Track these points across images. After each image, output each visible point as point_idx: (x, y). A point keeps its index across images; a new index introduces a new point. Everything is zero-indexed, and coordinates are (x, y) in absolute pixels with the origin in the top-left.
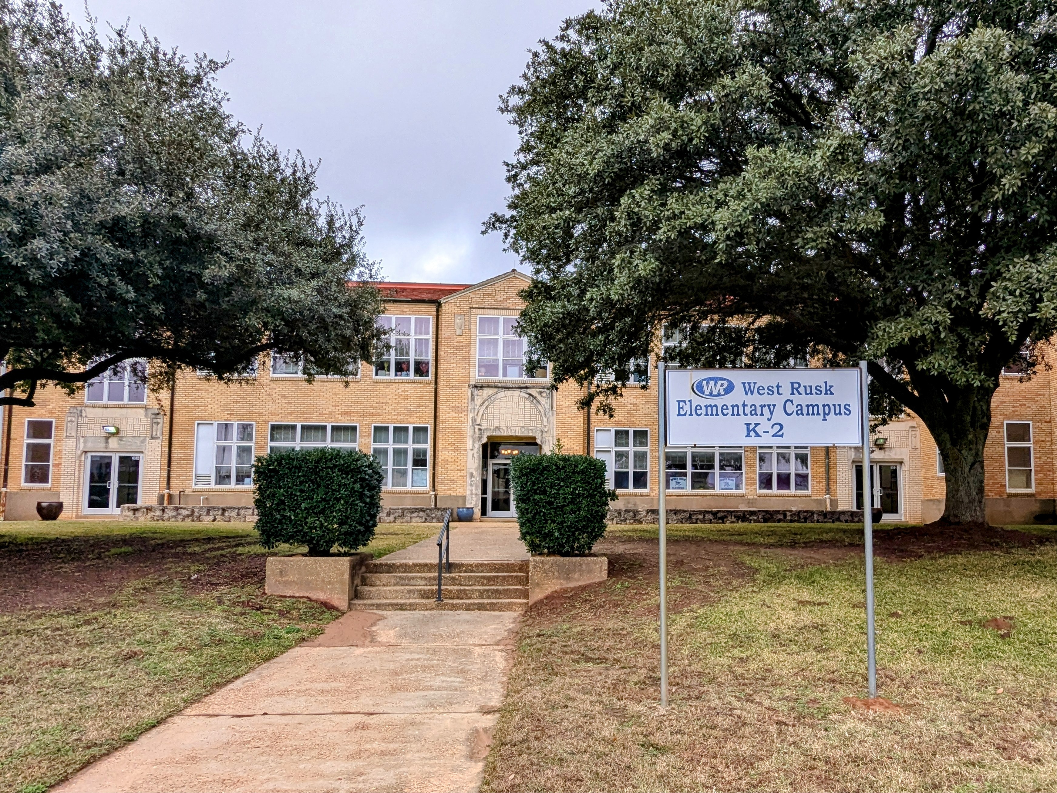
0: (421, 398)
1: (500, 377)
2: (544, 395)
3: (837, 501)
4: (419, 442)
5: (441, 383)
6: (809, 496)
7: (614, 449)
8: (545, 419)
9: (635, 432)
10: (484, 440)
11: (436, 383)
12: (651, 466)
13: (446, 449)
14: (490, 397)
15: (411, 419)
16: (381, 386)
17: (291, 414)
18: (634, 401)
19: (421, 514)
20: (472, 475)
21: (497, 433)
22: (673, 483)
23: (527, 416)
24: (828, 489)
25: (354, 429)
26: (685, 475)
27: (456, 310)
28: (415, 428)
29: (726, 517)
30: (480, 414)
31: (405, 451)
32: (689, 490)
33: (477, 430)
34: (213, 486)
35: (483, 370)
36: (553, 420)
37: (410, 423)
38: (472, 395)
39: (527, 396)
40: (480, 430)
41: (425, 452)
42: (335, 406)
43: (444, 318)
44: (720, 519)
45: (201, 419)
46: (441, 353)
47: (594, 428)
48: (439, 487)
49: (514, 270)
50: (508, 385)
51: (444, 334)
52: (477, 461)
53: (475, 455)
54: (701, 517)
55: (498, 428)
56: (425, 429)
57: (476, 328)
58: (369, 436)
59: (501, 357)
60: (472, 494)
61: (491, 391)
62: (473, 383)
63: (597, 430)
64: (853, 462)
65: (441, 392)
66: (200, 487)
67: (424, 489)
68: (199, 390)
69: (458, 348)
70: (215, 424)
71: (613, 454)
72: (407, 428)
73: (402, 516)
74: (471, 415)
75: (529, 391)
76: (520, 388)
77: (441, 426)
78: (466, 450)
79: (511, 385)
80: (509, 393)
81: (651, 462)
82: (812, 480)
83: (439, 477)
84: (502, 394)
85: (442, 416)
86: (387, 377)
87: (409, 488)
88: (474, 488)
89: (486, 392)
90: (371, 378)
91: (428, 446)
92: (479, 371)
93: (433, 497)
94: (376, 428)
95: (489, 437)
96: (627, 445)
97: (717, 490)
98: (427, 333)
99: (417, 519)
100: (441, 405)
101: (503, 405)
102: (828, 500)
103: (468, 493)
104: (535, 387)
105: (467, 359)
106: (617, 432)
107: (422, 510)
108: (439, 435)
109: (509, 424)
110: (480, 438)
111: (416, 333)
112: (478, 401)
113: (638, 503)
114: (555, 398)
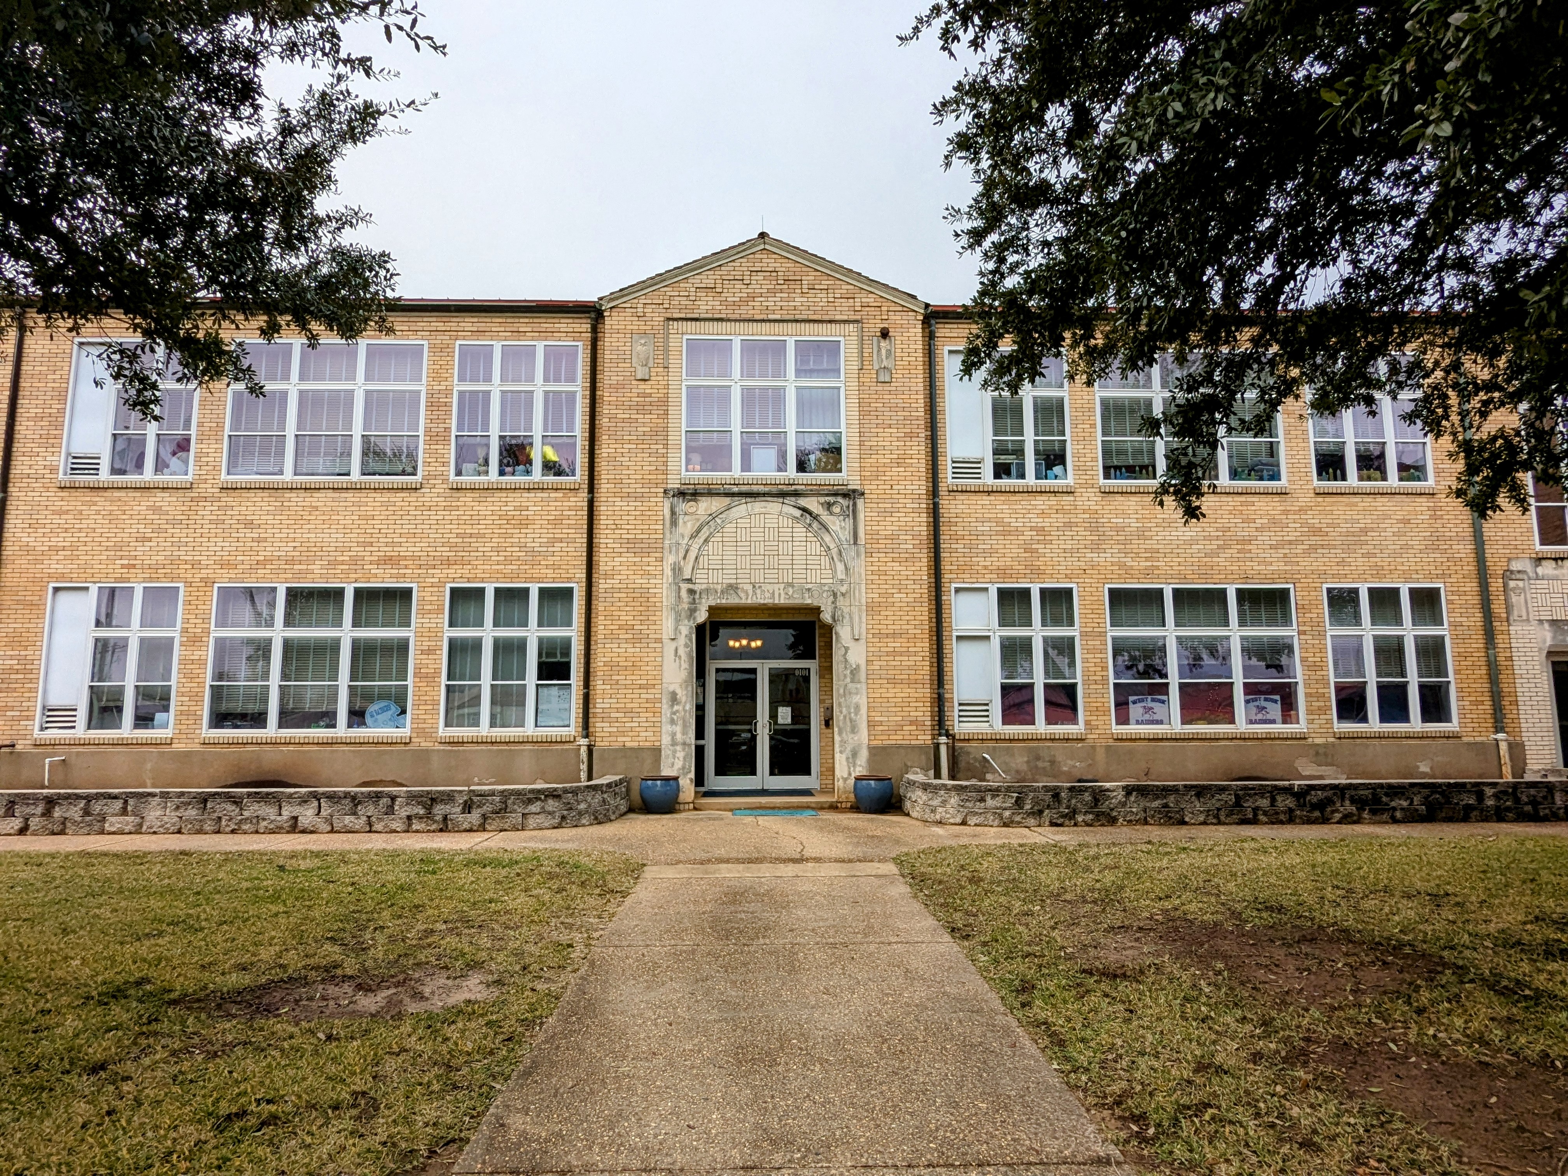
0: (557, 522)
1: (736, 472)
2: (836, 509)
3: (1522, 745)
4: (552, 624)
5: (604, 487)
6: (1456, 736)
7: (998, 633)
8: (840, 567)
9: (1043, 591)
10: (702, 616)
11: (591, 489)
12: (1085, 671)
13: (612, 637)
14: (713, 517)
15: (535, 572)
16: (467, 498)
17: (263, 563)
18: (1038, 521)
19: (551, 805)
20: (674, 698)
21: (732, 600)
22: (1136, 711)
23: (799, 560)
24: (1499, 722)
25: (405, 595)
26: (1164, 689)
27: (636, 325)
28: (542, 592)
29: (1329, 801)
30: (692, 555)
31: (521, 646)
32: (1176, 726)
33: (684, 594)
34: (81, 731)
35: (696, 458)
36: (860, 566)
37: (532, 580)
38: (673, 513)
39: (798, 513)
40: (691, 592)
41: (565, 646)
42: (365, 544)
43: (610, 342)
44: (1314, 807)
45: (62, 577)
46: (603, 422)
47: (950, 585)
48: (599, 726)
49: (763, 235)
50: (755, 488)
51: (608, 377)
52: (685, 665)
53: (682, 651)
54: (1264, 803)
55: (733, 588)
56: (566, 594)
57: (680, 361)
58: (441, 611)
59: (736, 426)
60: (674, 743)
61: (716, 504)
62: (674, 484)
63: (957, 590)
64: (1550, 653)
65: (602, 508)
66: (53, 734)
67: (564, 731)
68: (60, 513)
69: (641, 409)
70: (94, 589)
71: (996, 644)
72: (526, 591)
73: (502, 810)
74: (671, 559)
75: (803, 502)
76: (783, 495)
77: (602, 585)
78: (660, 641)
79: (762, 489)
80: (758, 506)
81: (1085, 661)
82: (1460, 699)
83: (599, 704)
84: (742, 509)
85: (604, 562)
86: (483, 478)
87: (529, 730)
88: (678, 729)
89: (705, 506)
90: (445, 481)
91: (574, 633)
92: (688, 461)
93: (584, 751)
94: (455, 593)
95: (712, 610)
96: (1027, 622)
97: (1241, 725)
98: (572, 379)
99: (540, 819)
100: (603, 537)
101: (743, 535)
102: (1503, 746)
103: (666, 740)
104: (816, 492)
105: (661, 433)
106: (1002, 593)
107: (553, 795)
108: (599, 606)
109: (758, 577)
110: (692, 611)
111: (546, 379)
112: (686, 526)
113: (1059, 758)
114: (861, 516)
